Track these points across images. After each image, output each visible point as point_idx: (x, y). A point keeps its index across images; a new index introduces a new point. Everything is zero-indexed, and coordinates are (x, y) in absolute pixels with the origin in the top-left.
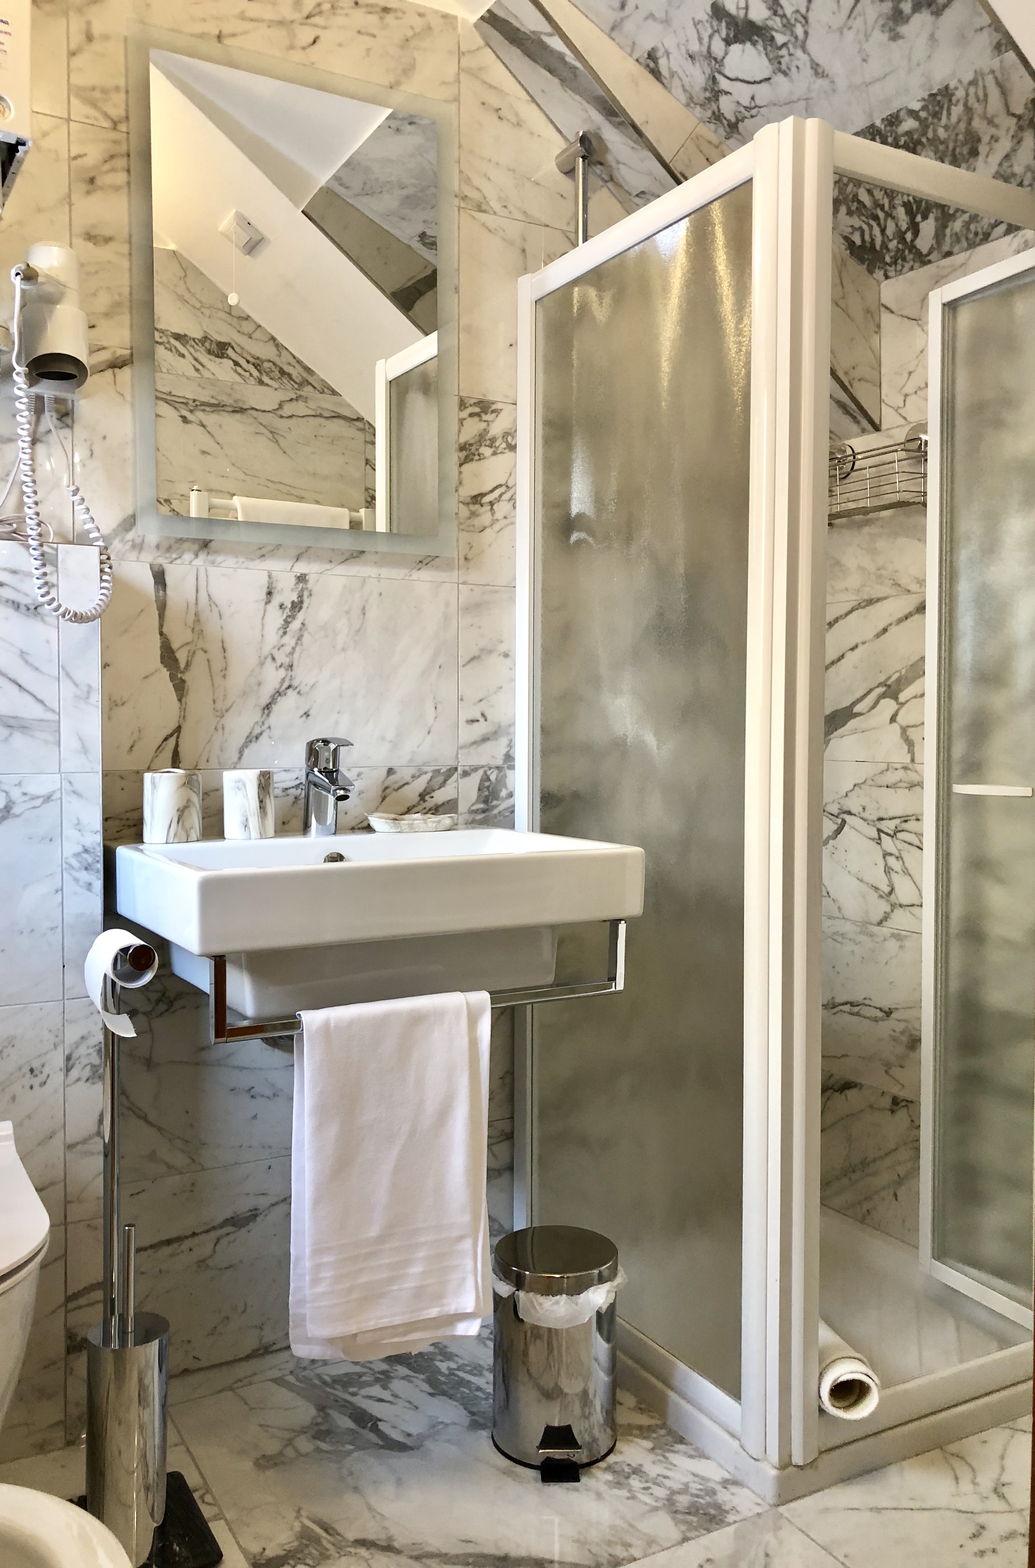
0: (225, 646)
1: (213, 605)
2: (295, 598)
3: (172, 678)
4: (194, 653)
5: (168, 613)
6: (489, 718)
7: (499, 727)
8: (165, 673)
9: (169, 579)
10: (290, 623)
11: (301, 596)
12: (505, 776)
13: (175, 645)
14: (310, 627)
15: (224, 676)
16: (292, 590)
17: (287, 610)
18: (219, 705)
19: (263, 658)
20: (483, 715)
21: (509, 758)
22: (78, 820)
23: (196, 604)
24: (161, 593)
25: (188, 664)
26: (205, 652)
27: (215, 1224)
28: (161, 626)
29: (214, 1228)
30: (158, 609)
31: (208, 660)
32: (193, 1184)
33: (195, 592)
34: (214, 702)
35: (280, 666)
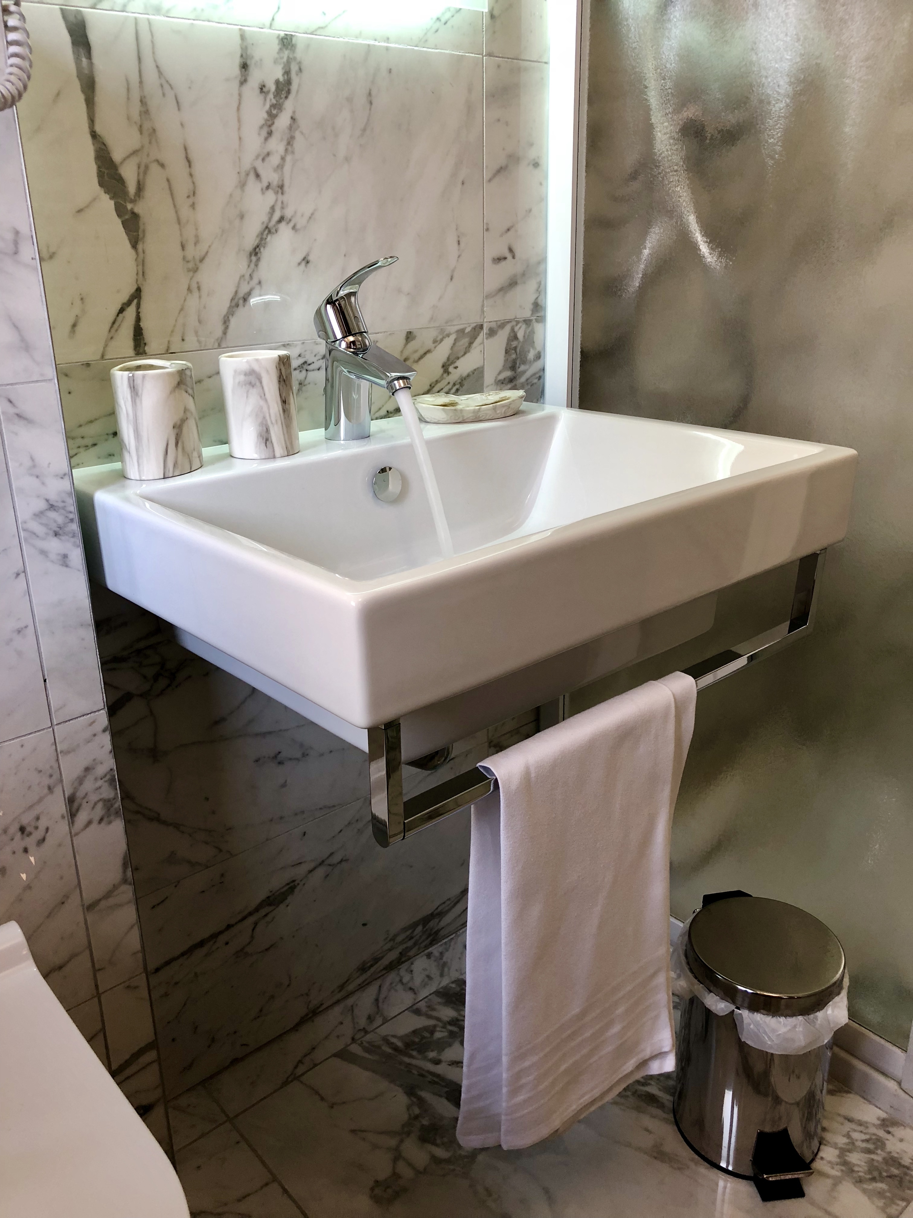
0: (190, 156)
1: (166, 86)
2: (278, 74)
3: (120, 210)
4: (147, 167)
5: (100, 98)
6: (518, 255)
7: (528, 266)
8: (107, 204)
9: (93, 37)
10: (275, 116)
11: (287, 73)
12: (533, 332)
13: (117, 156)
14: (303, 123)
15: (193, 206)
16: (275, 62)
17: (271, 96)
18: (191, 251)
19: (243, 174)
20: (511, 250)
21: (538, 308)
22: (32, 459)
23: (141, 82)
24: (84, 60)
25: (140, 188)
26: (162, 166)
27: (250, 909)
28: (92, 120)
29: (250, 914)
30: (83, 91)
31: (168, 180)
32: (222, 875)
33: (136, 63)
34: (183, 247)
35: (268, 187)
